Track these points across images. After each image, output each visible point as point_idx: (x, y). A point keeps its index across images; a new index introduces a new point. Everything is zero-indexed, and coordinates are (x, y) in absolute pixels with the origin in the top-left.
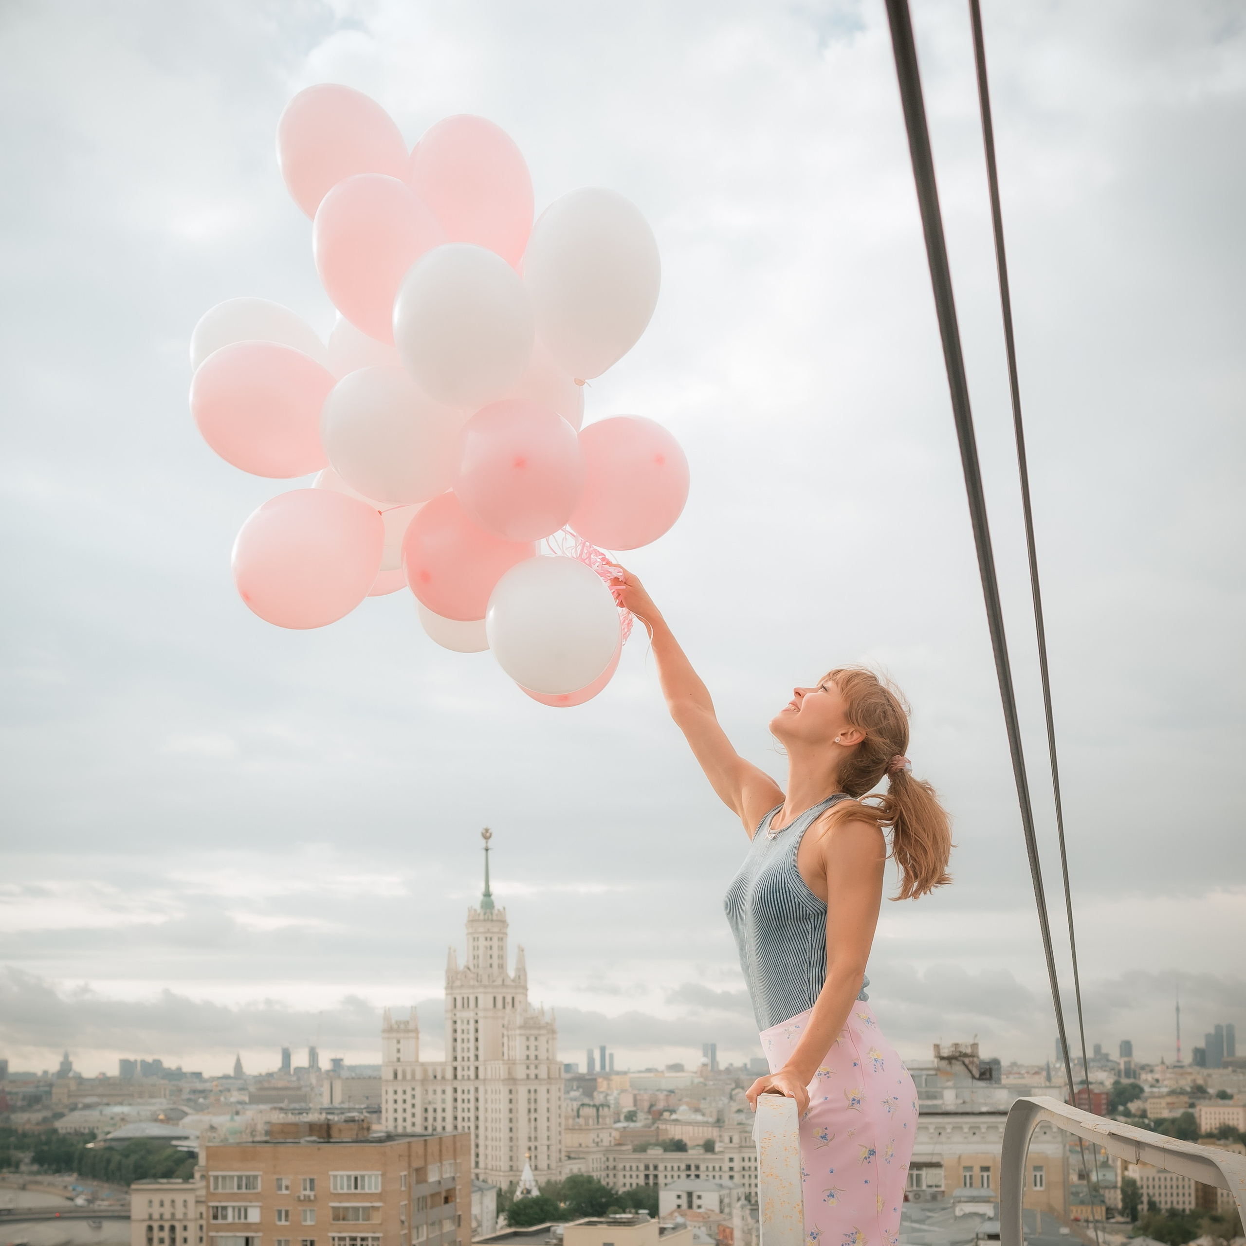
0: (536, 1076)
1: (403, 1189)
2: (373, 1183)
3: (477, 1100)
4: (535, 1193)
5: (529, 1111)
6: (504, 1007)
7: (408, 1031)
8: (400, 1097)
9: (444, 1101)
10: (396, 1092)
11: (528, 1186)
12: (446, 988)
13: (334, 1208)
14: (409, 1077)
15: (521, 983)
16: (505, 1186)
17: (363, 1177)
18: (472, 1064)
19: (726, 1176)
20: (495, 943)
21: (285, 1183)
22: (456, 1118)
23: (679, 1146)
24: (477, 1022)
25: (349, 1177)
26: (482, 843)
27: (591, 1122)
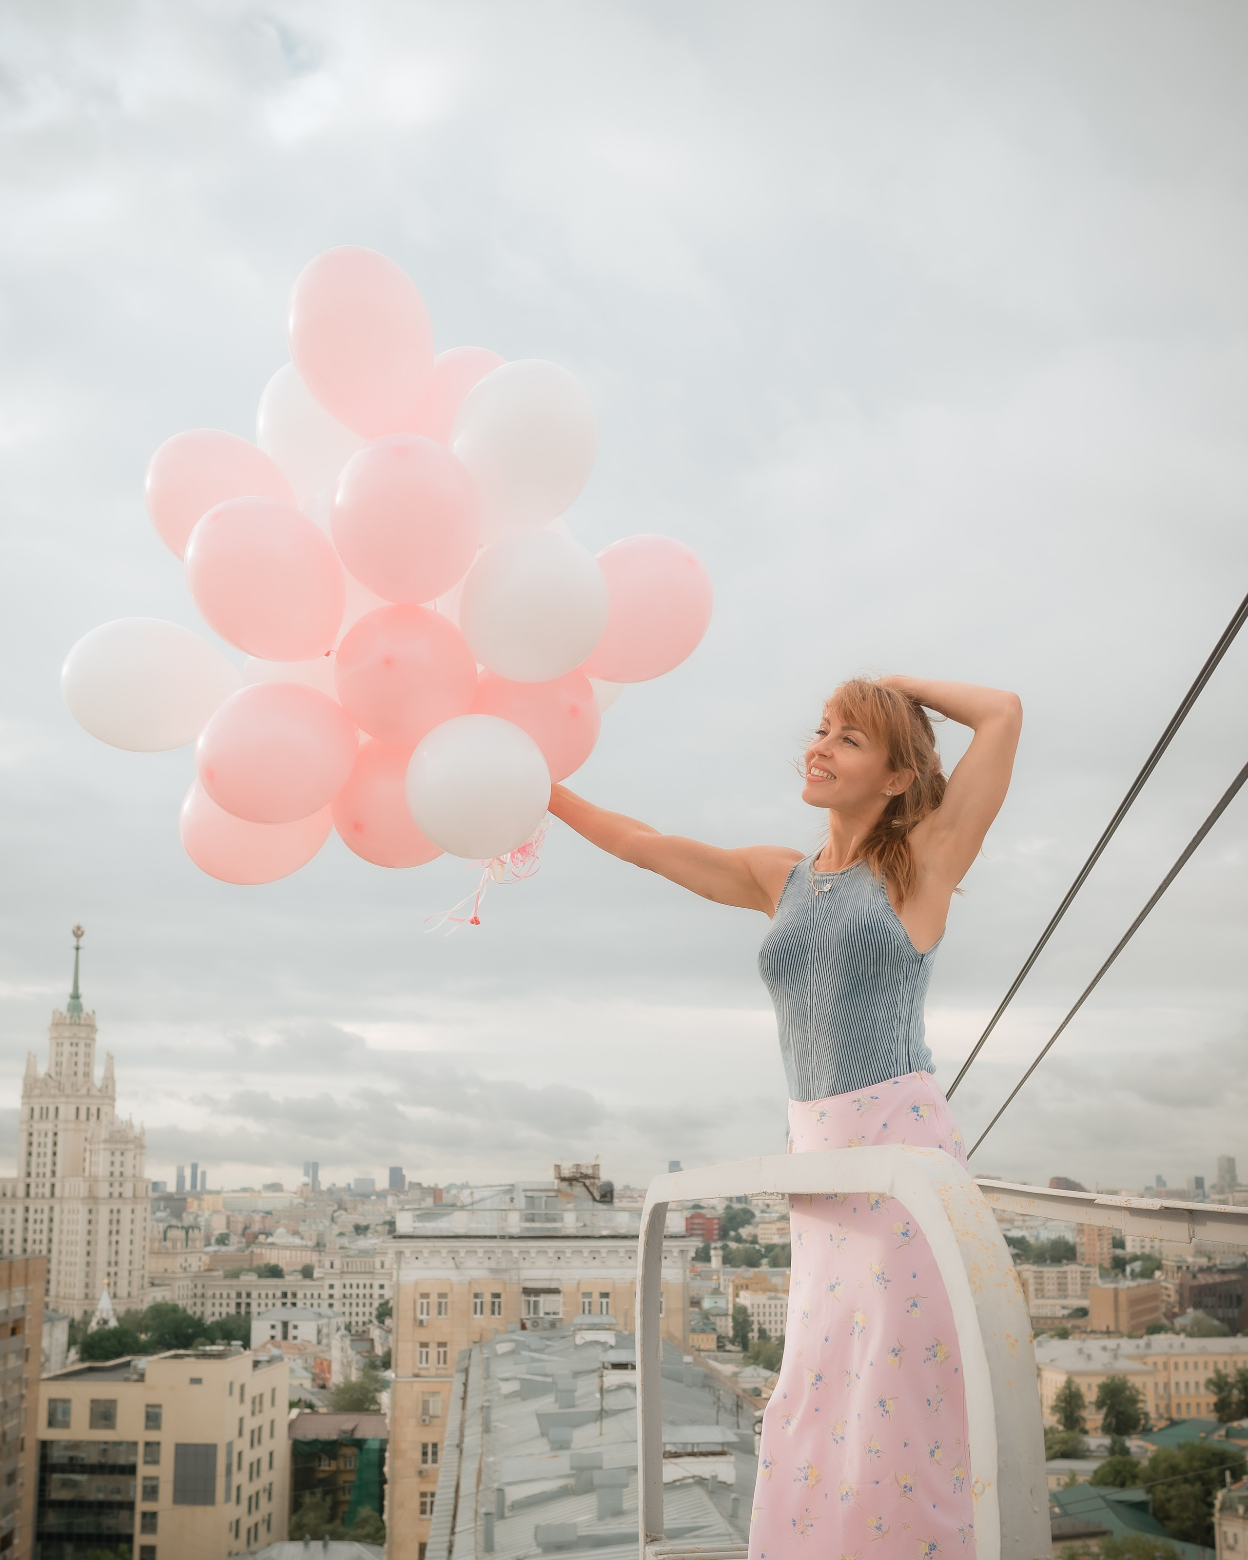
0: (120, 1194)
3: (51, 1220)
4: (113, 1323)
5: (110, 1233)
6: (88, 1119)
9: (13, 1221)
11: (105, 1316)
12: (23, 1097)
15: (108, 1092)
16: (78, 1316)
18: (48, 1180)
19: (325, 1304)
20: (82, 1049)
22: (25, 1240)
23: (275, 1272)
24: (56, 1134)
26: (73, 941)
27: (179, 1244)
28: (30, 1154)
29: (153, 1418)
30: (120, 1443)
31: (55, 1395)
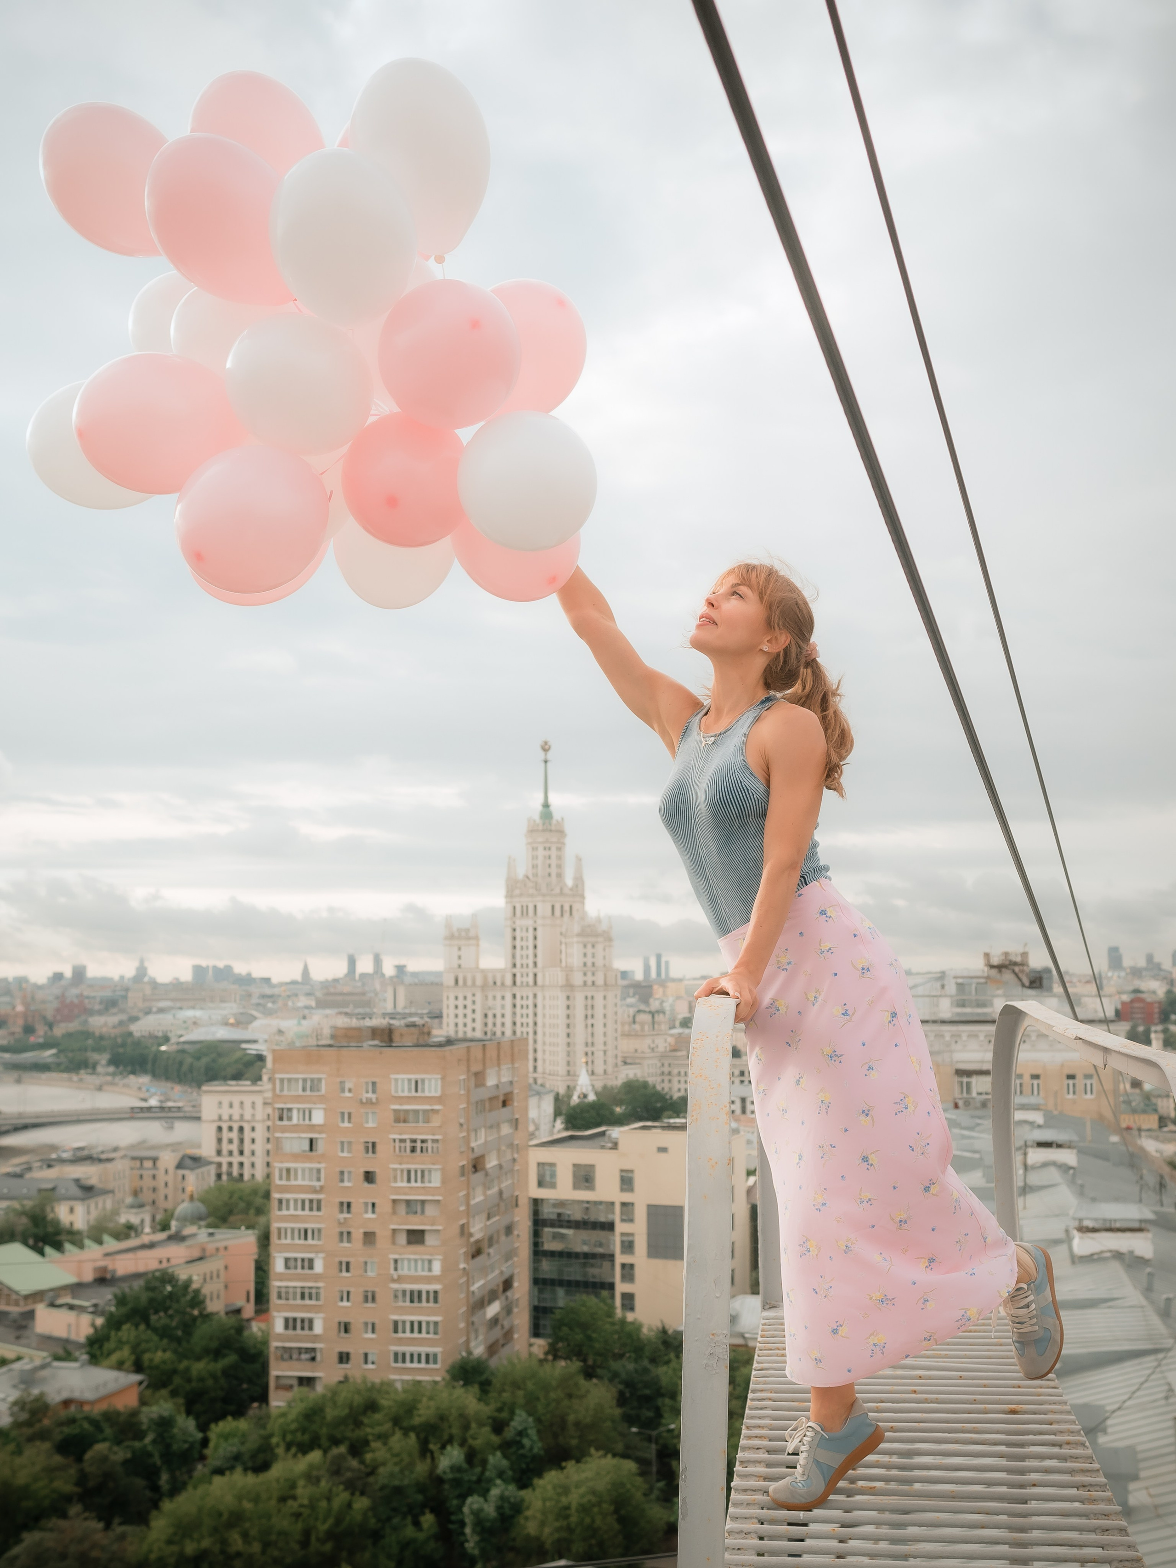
0: (593, 983)
1: (462, 1092)
2: (433, 1087)
3: (535, 1006)
4: (592, 1097)
5: (586, 1017)
6: (562, 915)
7: (469, 938)
8: (460, 1003)
9: (503, 1007)
10: (456, 998)
11: (584, 1091)
12: (506, 897)
13: (395, 1111)
14: (469, 983)
15: (578, 892)
16: (562, 1091)
17: (423, 1080)
18: (531, 971)
20: (554, 853)
21: (348, 1085)
22: (515, 1024)
24: (535, 929)
25: (410, 1080)
26: (541, 755)
27: (646, 1028)
28: (514, 947)
29: (627, 1182)
30: (601, 1203)
31: (542, 1160)
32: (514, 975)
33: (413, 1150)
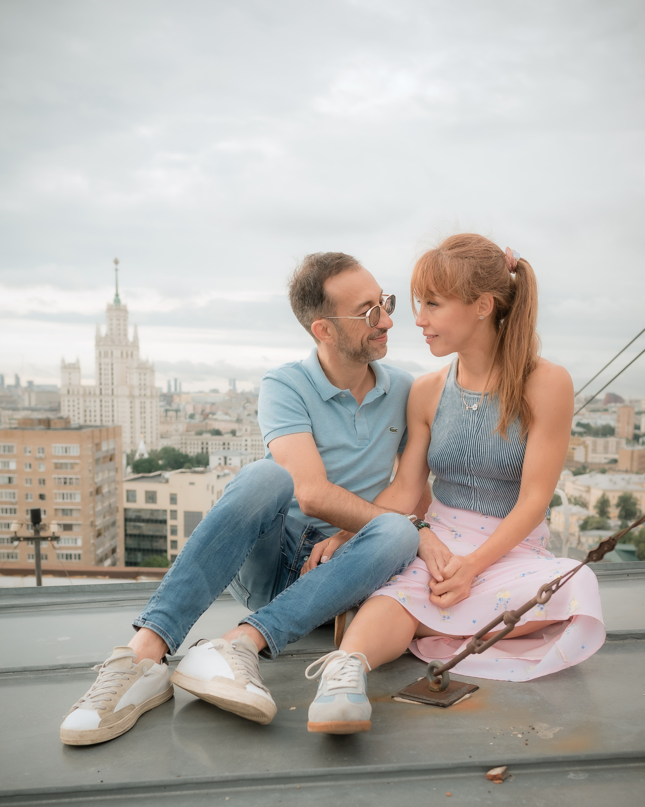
1: (90, 454)
2: (75, 450)
3: (113, 406)
4: (146, 456)
5: (141, 413)
6: (127, 357)
7: (75, 369)
8: (71, 403)
9: (95, 406)
10: (69, 401)
11: (142, 452)
12: (96, 346)
13: (55, 463)
14: (76, 393)
15: (135, 345)
16: (129, 452)
17: (69, 447)
18: (110, 387)
19: (243, 449)
20: (122, 322)
21: (28, 449)
22: (101, 416)
23: (217, 433)
24: (112, 364)
25: (63, 447)
27: (173, 419)
28: (100, 374)
29: (173, 499)
30: (158, 511)
31: (129, 488)
32: (101, 390)
33: (65, 483)
